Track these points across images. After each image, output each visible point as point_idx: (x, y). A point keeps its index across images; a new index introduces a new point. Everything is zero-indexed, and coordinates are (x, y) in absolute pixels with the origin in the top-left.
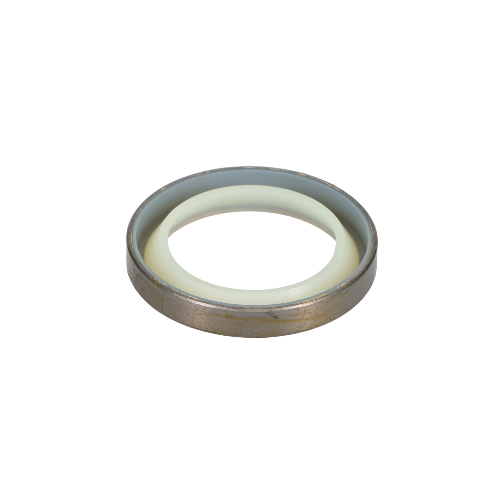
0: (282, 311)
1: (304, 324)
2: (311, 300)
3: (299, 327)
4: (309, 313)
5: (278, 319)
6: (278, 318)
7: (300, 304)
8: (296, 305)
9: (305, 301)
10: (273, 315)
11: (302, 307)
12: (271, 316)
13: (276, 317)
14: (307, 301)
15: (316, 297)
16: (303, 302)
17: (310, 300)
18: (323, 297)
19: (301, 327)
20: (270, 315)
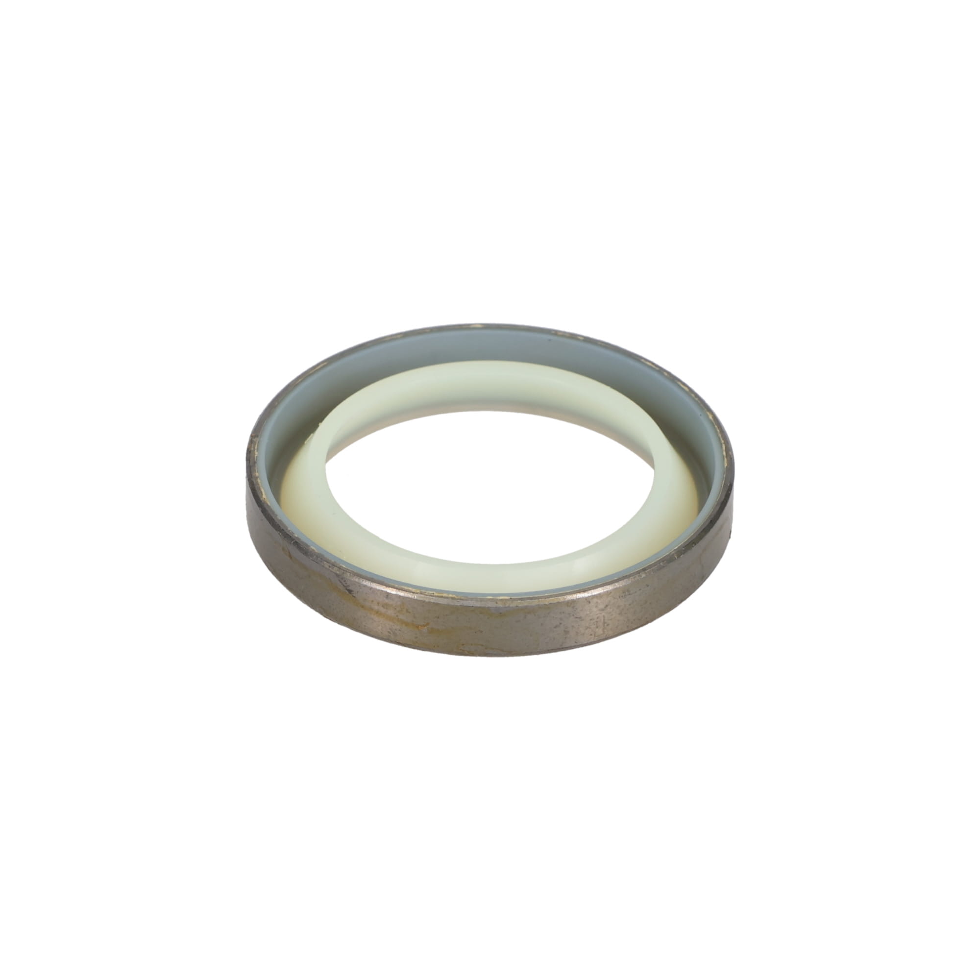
0: (360, 585)
1: (399, 630)
2: (421, 592)
3: (391, 633)
4: (410, 613)
5: (354, 597)
6: (354, 595)
7: (397, 589)
8: (388, 586)
9: (410, 589)
10: (345, 585)
11: (396, 595)
12: (342, 585)
13: (350, 591)
14: (414, 590)
15: (433, 592)
16: (406, 588)
17: (418, 591)
18: (447, 598)
19: (395, 634)
20: (339, 581)
